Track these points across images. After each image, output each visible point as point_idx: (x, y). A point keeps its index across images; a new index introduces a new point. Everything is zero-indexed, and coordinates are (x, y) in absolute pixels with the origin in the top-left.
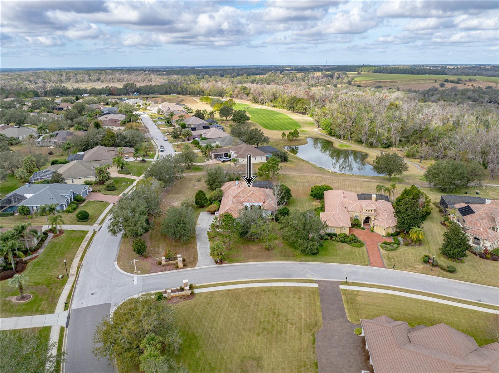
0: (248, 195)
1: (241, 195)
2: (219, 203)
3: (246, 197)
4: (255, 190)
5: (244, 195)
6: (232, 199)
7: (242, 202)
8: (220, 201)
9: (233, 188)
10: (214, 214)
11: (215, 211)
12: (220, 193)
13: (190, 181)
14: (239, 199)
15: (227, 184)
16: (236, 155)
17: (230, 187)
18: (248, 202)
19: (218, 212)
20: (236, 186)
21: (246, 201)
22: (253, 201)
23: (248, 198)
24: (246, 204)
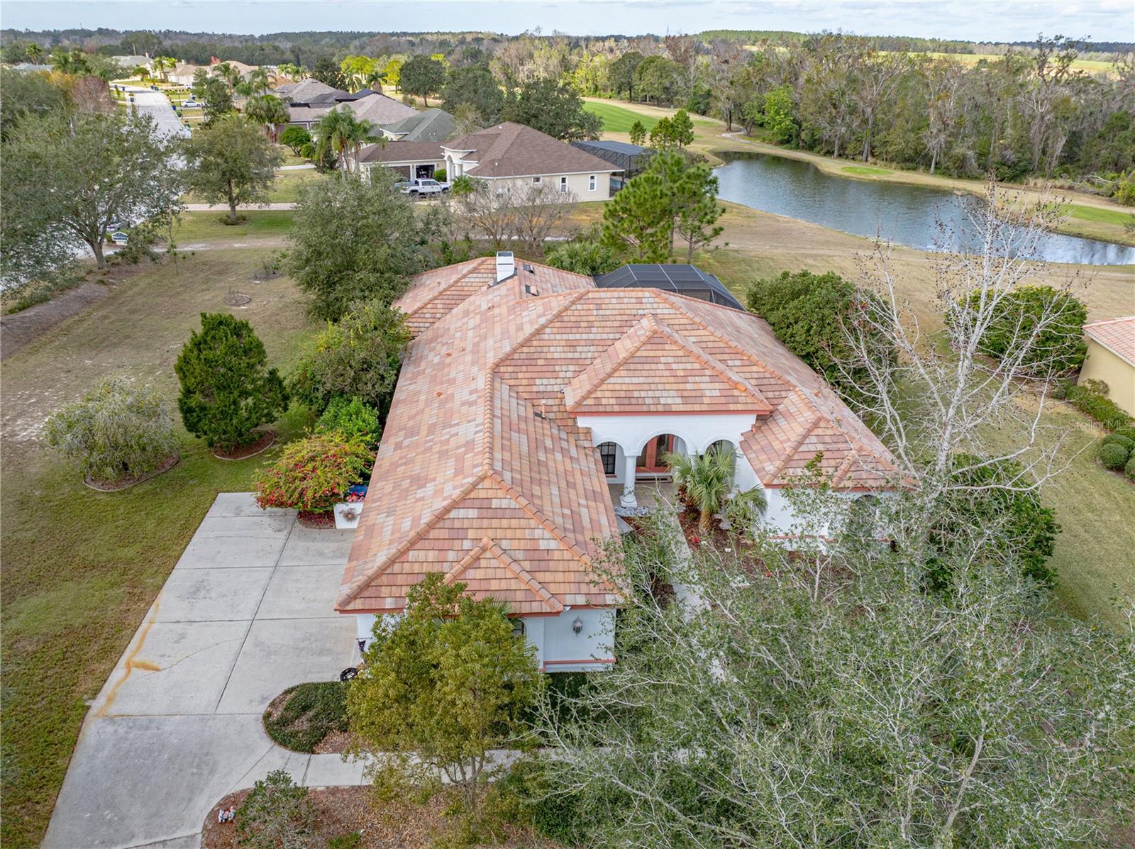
0: (624, 347)
1: (557, 352)
2: (370, 417)
3: (602, 366)
4: (664, 311)
5: (586, 352)
6: (482, 382)
7: (574, 414)
8: (382, 405)
9: (481, 301)
10: (330, 516)
11: (334, 497)
12: (378, 336)
13: (220, 273)
14: (542, 384)
15: (435, 282)
16: (470, 165)
17: (452, 299)
18: (629, 408)
19: (358, 507)
20: (503, 289)
21: (609, 401)
22: (676, 403)
23: (622, 381)
24: (604, 429)
